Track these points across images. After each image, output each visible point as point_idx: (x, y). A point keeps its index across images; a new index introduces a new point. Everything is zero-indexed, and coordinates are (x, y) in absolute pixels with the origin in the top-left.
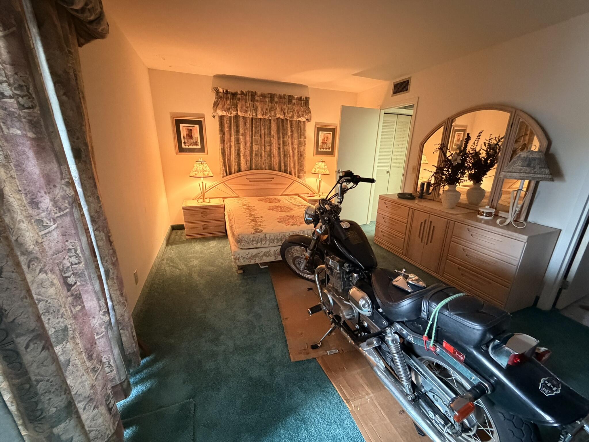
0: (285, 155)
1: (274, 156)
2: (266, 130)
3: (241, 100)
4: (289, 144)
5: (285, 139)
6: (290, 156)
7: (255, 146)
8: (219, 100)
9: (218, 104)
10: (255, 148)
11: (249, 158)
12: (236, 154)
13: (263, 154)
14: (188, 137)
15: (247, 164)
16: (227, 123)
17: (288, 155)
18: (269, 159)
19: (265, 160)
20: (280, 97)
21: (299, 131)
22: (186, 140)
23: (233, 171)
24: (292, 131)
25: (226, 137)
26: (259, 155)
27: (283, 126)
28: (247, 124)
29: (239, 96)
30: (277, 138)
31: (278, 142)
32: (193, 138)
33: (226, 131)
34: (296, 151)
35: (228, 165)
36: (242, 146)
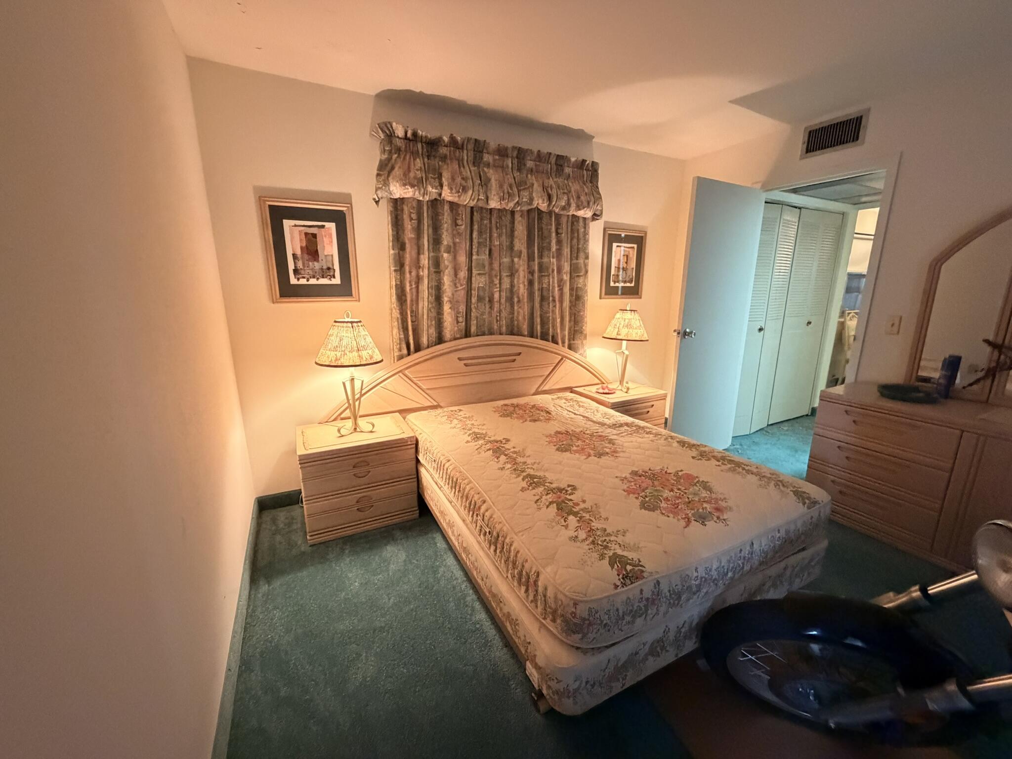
0: (543, 299)
1: (519, 301)
2: (504, 237)
3: (449, 161)
4: (553, 271)
5: (545, 260)
6: (554, 301)
7: (478, 277)
8: (395, 156)
9: (393, 168)
10: (479, 282)
11: (462, 308)
12: (432, 299)
13: (496, 296)
14: (306, 257)
15: (458, 322)
16: (411, 219)
17: (551, 299)
18: (508, 309)
19: (500, 311)
20: (540, 157)
21: (575, 241)
22: (300, 265)
23: (424, 340)
24: (559, 242)
25: (407, 256)
26: (487, 299)
27: (540, 229)
28: (459, 222)
29: (443, 150)
30: (526, 258)
31: (529, 266)
32: (321, 256)
33: (410, 239)
34: (567, 289)
35: (412, 326)
36: (447, 280)
